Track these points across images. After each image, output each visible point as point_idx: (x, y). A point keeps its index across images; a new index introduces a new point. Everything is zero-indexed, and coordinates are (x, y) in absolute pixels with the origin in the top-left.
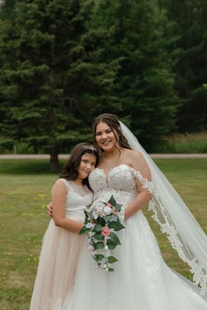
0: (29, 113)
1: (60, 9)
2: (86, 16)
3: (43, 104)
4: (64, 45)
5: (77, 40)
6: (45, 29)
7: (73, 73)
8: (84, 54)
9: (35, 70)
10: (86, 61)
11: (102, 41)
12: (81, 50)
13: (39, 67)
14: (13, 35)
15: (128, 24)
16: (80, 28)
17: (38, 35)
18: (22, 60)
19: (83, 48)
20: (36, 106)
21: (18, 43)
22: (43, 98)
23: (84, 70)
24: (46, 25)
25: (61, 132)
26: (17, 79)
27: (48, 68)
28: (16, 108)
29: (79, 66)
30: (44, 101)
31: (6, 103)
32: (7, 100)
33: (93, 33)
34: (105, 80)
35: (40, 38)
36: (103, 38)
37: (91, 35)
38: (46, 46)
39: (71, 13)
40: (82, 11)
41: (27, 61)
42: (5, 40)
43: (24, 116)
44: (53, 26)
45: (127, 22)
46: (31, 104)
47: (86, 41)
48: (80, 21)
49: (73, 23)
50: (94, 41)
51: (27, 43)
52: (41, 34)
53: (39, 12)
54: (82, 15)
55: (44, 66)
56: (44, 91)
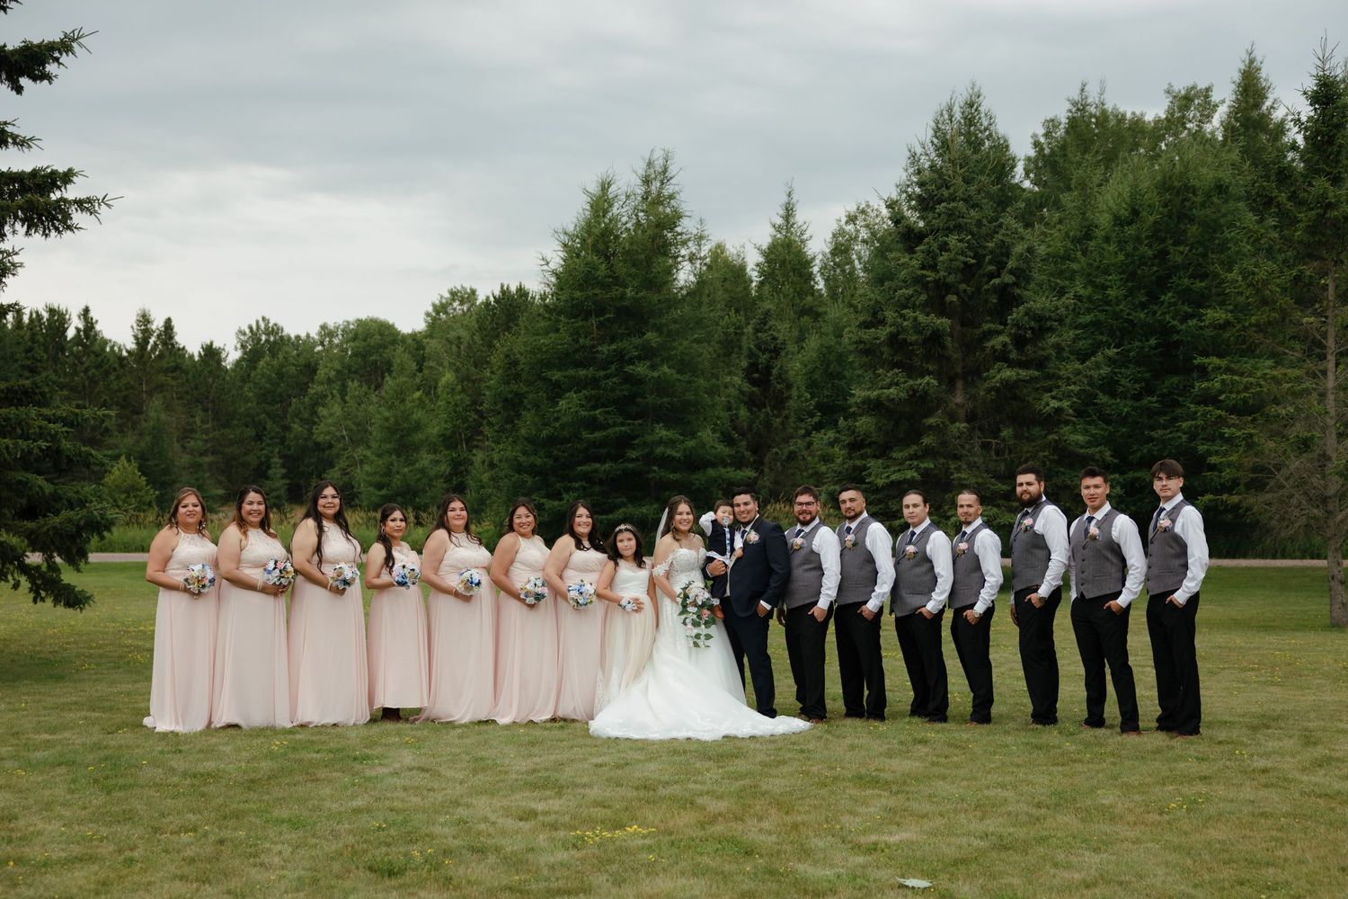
0: (899, 471)
1: (965, 263)
2: (1022, 275)
3: (928, 453)
4: (977, 332)
5: (1005, 324)
6: (938, 305)
7: (989, 391)
8: (1010, 351)
9: (911, 387)
10: (1012, 364)
11: (1048, 323)
12: (1005, 345)
13: (919, 381)
14: (880, 316)
15: (1179, 259)
16: (1008, 299)
17: (915, 319)
18: (892, 365)
19: (1008, 340)
20: (913, 457)
21: (883, 333)
22: (927, 440)
23: (1009, 387)
24: (937, 298)
26: (874, 406)
27: (935, 382)
28: (880, 461)
29: (998, 377)
30: (927, 447)
31: (868, 450)
33: (1030, 309)
34: (1054, 404)
35: (919, 324)
36: (1050, 318)
37: (1027, 314)
38: (936, 337)
39: (992, 268)
40: (1011, 264)
41: (897, 370)
42: (866, 325)
43: (888, 477)
44: (952, 298)
45: (1177, 255)
46: (906, 453)
47: (1017, 325)
48: (1005, 287)
49: (995, 289)
50: (1033, 324)
51: (898, 333)
52: (921, 318)
53: (924, 272)
54: (1011, 272)
55: (927, 378)
56: (930, 427)
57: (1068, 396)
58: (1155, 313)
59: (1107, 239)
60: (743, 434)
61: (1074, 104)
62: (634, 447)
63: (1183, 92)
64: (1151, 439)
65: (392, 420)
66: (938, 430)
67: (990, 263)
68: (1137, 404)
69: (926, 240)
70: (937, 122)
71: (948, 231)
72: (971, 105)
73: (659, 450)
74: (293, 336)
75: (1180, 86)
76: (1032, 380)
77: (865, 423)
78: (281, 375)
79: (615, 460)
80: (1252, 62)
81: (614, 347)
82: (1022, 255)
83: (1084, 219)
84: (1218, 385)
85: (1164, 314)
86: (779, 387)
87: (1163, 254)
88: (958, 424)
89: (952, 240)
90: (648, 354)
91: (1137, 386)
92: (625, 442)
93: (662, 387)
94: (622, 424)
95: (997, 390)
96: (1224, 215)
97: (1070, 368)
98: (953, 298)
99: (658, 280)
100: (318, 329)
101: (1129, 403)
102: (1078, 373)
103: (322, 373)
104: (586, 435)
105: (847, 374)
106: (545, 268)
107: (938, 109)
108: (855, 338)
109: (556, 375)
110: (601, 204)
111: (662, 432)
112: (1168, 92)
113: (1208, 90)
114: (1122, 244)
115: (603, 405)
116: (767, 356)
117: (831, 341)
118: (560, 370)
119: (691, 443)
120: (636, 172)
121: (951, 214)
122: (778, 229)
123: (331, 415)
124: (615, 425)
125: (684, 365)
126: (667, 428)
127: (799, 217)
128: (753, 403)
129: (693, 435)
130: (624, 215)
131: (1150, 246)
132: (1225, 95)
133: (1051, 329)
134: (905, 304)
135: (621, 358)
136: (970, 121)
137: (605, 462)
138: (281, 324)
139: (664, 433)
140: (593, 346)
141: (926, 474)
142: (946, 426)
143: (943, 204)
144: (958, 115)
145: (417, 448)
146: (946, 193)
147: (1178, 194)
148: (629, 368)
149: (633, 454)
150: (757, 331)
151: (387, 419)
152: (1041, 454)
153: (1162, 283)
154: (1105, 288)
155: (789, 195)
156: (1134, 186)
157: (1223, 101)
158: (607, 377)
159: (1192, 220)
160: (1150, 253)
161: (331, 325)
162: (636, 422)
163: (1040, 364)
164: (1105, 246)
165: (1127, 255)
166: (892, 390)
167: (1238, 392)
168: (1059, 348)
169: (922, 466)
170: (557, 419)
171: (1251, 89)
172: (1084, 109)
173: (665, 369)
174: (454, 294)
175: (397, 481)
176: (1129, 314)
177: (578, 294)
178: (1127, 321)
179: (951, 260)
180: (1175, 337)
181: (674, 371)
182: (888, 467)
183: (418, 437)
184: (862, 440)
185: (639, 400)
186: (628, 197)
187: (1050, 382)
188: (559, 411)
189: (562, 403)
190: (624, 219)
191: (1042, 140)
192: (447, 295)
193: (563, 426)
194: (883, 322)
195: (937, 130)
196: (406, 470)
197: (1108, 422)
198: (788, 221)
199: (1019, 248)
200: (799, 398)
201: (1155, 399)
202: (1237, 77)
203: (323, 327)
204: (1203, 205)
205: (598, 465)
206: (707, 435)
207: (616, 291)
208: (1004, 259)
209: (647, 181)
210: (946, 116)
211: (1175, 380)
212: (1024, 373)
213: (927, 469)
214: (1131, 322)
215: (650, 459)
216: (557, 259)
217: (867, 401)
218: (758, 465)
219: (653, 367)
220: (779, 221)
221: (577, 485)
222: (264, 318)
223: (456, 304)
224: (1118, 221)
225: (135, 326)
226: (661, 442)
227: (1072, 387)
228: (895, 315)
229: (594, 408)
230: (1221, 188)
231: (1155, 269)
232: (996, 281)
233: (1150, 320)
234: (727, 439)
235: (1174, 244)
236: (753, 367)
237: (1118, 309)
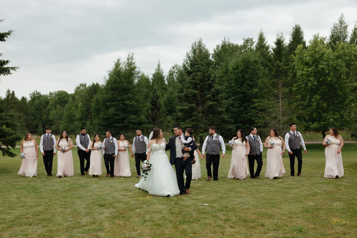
0: (187, 125)
1: (201, 79)
2: (213, 81)
3: (194, 120)
4: (204, 94)
5: (210, 92)
6: (195, 88)
7: (207, 107)
8: (211, 98)
9: (190, 106)
10: (212, 101)
12: (210, 97)
13: (191, 105)
15: (247, 77)
16: (211, 86)
17: (190, 91)
18: (186, 101)
19: (211, 95)
20: (191, 121)
21: (183, 94)
22: (193, 118)
23: (211, 106)
25: (201, 133)
26: (182, 110)
27: (195, 105)
28: (183, 122)
29: (209, 104)
30: (193, 119)
31: (180, 120)
32: (180, 119)
33: (215, 89)
34: (221, 109)
36: (220, 91)
37: (215, 90)
38: (195, 95)
39: (207, 80)
40: (211, 79)
41: (186, 102)
42: (179, 92)
45: (247, 76)
46: (189, 121)
47: (213, 92)
48: (210, 83)
49: (208, 84)
50: (216, 92)
51: (187, 94)
52: (192, 91)
53: (192, 81)
54: (211, 80)
55: (193, 104)
56: (194, 115)
57: (224, 108)
58: (242, 89)
59: (231, 73)
60: (150, 117)
61: (223, 42)
62: (126, 120)
63: (247, 39)
64: (242, 117)
65: (68, 114)
66: (195, 115)
67: (207, 78)
68: (238, 109)
69: (193, 73)
70: (192, 46)
71: (197, 71)
72: (200, 42)
73: (132, 120)
74: (43, 95)
75: (246, 38)
76: (216, 104)
77: (180, 114)
78: (40, 104)
79: (122, 123)
80: (262, 33)
81: (121, 97)
82: (213, 77)
83: (226, 68)
84: (257, 105)
85: (244, 89)
86: (158, 106)
87: (244, 76)
88: (200, 114)
89: (198, 73)
90: (129, 99)
91: (238, 105)
92: (124, 119)
93: (132, 106)
94: (123, 115)
95: (209, 107)
96: (257, 68)
97: (224, 101)
98: (199, 86)
99: (131, 82)
100: (49, 93)
101: (237, 109)
102: (226, 102)
103: (50, 103)
104: (115, 117)
105: (173, 103)
106: (105, 79)
107: (193, 43)
108: (177, 95)
109: (108, 104)
110: (117, 65)
111: (132, 116)
112: (243, 39)
113: (252, 39)
114: (235, 74)
115: (119, 110)
116: (156, 99)
117: (170, 95)
118: (109, 102)
119: (139, 119)
120: (126, 57)
121: (198, 68)
122: (157, 70)
123: (53, 113)
124: (122, 115)
125: (137, 101)
126: (134, 115)
127: (161, 67)
128: (152, 110)
129: (139, 117)
130: (123, 67)
131: (241, 74)
132: (256, 40)
133: (220, 93)
134: (188, 88)
135: (123, 100)
136: (200, 46)
137: (119, 123)
138: (40, 92)
139: (133, 117)
140: (116, 97)
141: (193, 125)
142: (197, 115)
143: (196, 66)
144: (197, 44)
145: (74, 120)
146: (197, 63)
147: (247, 63)
148: (125, 102)
149: (126, 121)
150: (153, 93)
151: (67, 114)
152: (218, 120)
153: (243, 82)
154: (231, 83)
155: (159, 62)
156: (237, 61)
157: (256, 41)
158: (120, 104)
159: (250, 68)
160: (241, 76)
161: (52, 92)
162: (127, 114)
163: (218, 101)
164: (231, 74)
165: (236, 76)
166: (185, 107)
167: (261, 107)
168: (222, 97)
169: (193, 123)
170: (108, 114)
171: (261, 39)
172: (225, 43)
173: (133, 102)
174: (81, 85)
175: (70, 128)
176: (236, 89)
177: (113, 85)
178: (236, 91)
179: (198, 78)
180: (247, 94)
181: (135, 103)
182: (185, 124)
183: (74, 118)
184: (179, 118)
185: (127, 109)
186: (124, 63)
187: (220, 105)
188: (109, 112)
189: (110, 110)
190: (123, 68)
191: (216, 50)
192: (79, 85)
193: (110, 115)
194: (183, 92)
195: (193, 48)
196: (72, 126)
197: (232, 113)
198: (159, 68)
199: (213, 75)
200: (163, 108)
201: (242, 108)
202: (258, 36)
203: (50, 93)
204: (252, 65)
205: (118, 124)
206: (143, 117)
207: (122, 85)
208: (210, 78)
209: (128, 59)
210: (195, 45)
211: (247, 104)
212: (214, 103)
213: (193, 124)
214: (237, 91)
215: (130, 123)
216: (108, 78)
217: (180, 109)
218: (154, 124)
219: (130, 102)
220: (157, 68)
221: (113, 129)
222: (36, 91)
223: (81, 87)
224: (234, 69)
225: (6, 93)
226: (132, 119)
227: (225, 106)
228: (186, 90)
229: (117, 111)
230: (256, 62)
231: (242, 79)
232: (208, 82)
233: (241, 91)
234: (147, 118)
235: (246, 74)
236: (152, 102)
237: (234, 88)
